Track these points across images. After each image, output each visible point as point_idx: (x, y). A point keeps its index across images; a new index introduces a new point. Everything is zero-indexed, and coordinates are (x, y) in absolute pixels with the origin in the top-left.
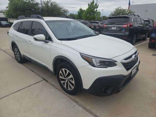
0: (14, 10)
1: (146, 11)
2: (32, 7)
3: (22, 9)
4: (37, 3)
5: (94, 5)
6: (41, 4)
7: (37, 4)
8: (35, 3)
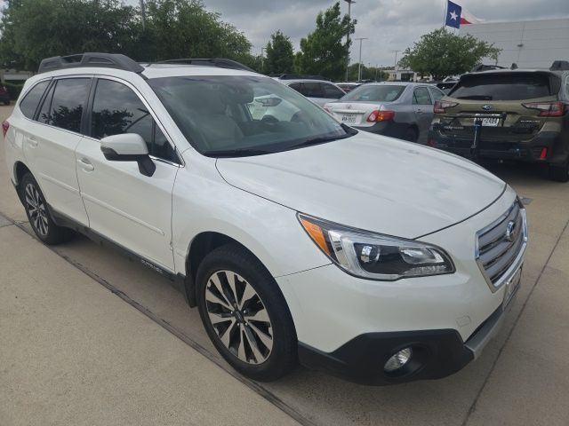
0: (34, 37)
1: (521, 46)
2: (105, 26)
3: (68, 32)
4: (126, 8)
5: (339, 20)
6: (143, 14)
7: (127, 12)
8: (119, 7)
